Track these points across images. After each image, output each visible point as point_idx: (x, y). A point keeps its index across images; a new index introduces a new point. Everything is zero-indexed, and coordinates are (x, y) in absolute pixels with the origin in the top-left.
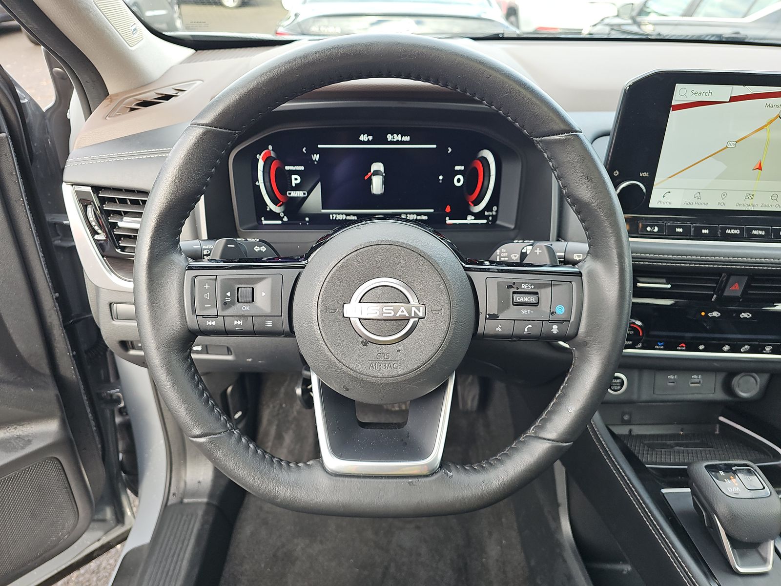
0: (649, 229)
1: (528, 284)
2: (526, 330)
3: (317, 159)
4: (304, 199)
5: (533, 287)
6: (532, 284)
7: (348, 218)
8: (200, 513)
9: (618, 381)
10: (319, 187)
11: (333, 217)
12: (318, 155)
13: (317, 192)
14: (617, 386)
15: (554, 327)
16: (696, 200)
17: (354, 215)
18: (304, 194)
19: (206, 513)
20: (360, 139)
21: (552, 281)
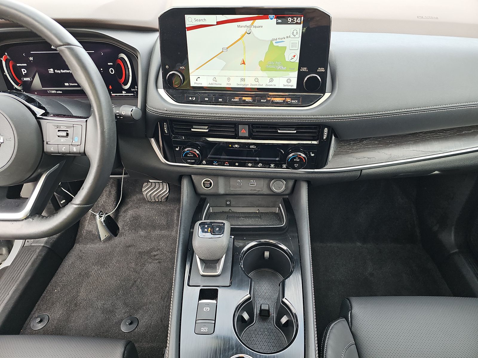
0: (190, 98)
1: (64, 126)
2: (63, 150)
3: (32, 60)
4: (32, 82)
5: (66, 127)
6: (65, 126)
7: (57, 92)
8: (38, 251)
9: (208, 182)
10: (37, 76)
11: (49, 92)
12: (32, 58)
13: (37, 78)
14: (208, 185)
15: (74, 148)
16: (214, 82)
17: (60, 90)
18: (31, 79)
19: (41, 251)
20: (52, 48)
21: (73, 124)
